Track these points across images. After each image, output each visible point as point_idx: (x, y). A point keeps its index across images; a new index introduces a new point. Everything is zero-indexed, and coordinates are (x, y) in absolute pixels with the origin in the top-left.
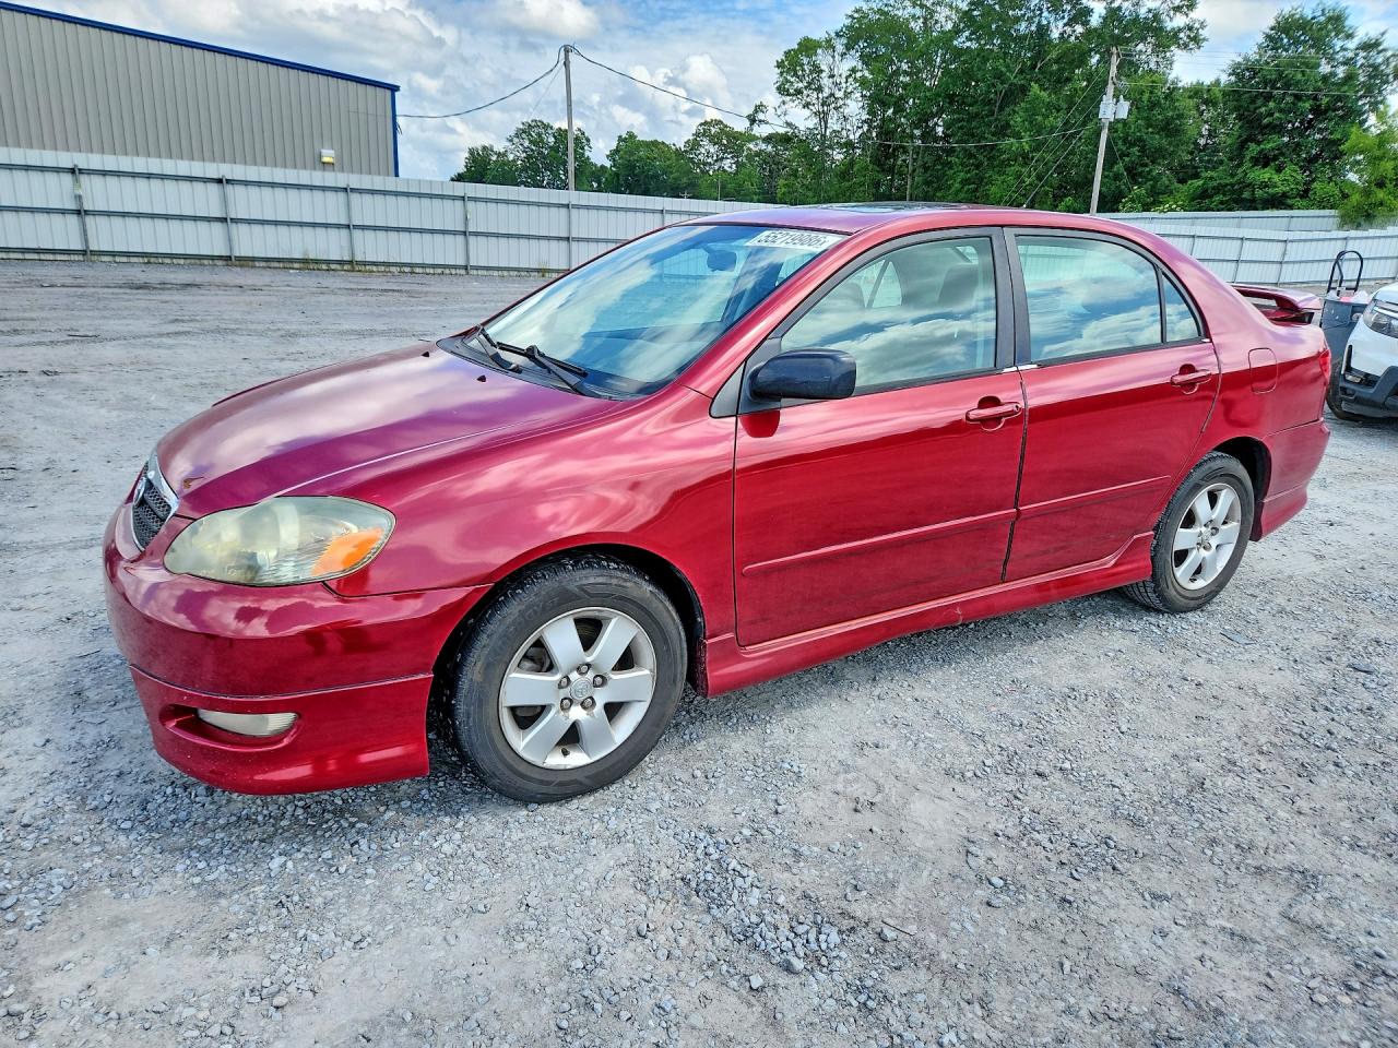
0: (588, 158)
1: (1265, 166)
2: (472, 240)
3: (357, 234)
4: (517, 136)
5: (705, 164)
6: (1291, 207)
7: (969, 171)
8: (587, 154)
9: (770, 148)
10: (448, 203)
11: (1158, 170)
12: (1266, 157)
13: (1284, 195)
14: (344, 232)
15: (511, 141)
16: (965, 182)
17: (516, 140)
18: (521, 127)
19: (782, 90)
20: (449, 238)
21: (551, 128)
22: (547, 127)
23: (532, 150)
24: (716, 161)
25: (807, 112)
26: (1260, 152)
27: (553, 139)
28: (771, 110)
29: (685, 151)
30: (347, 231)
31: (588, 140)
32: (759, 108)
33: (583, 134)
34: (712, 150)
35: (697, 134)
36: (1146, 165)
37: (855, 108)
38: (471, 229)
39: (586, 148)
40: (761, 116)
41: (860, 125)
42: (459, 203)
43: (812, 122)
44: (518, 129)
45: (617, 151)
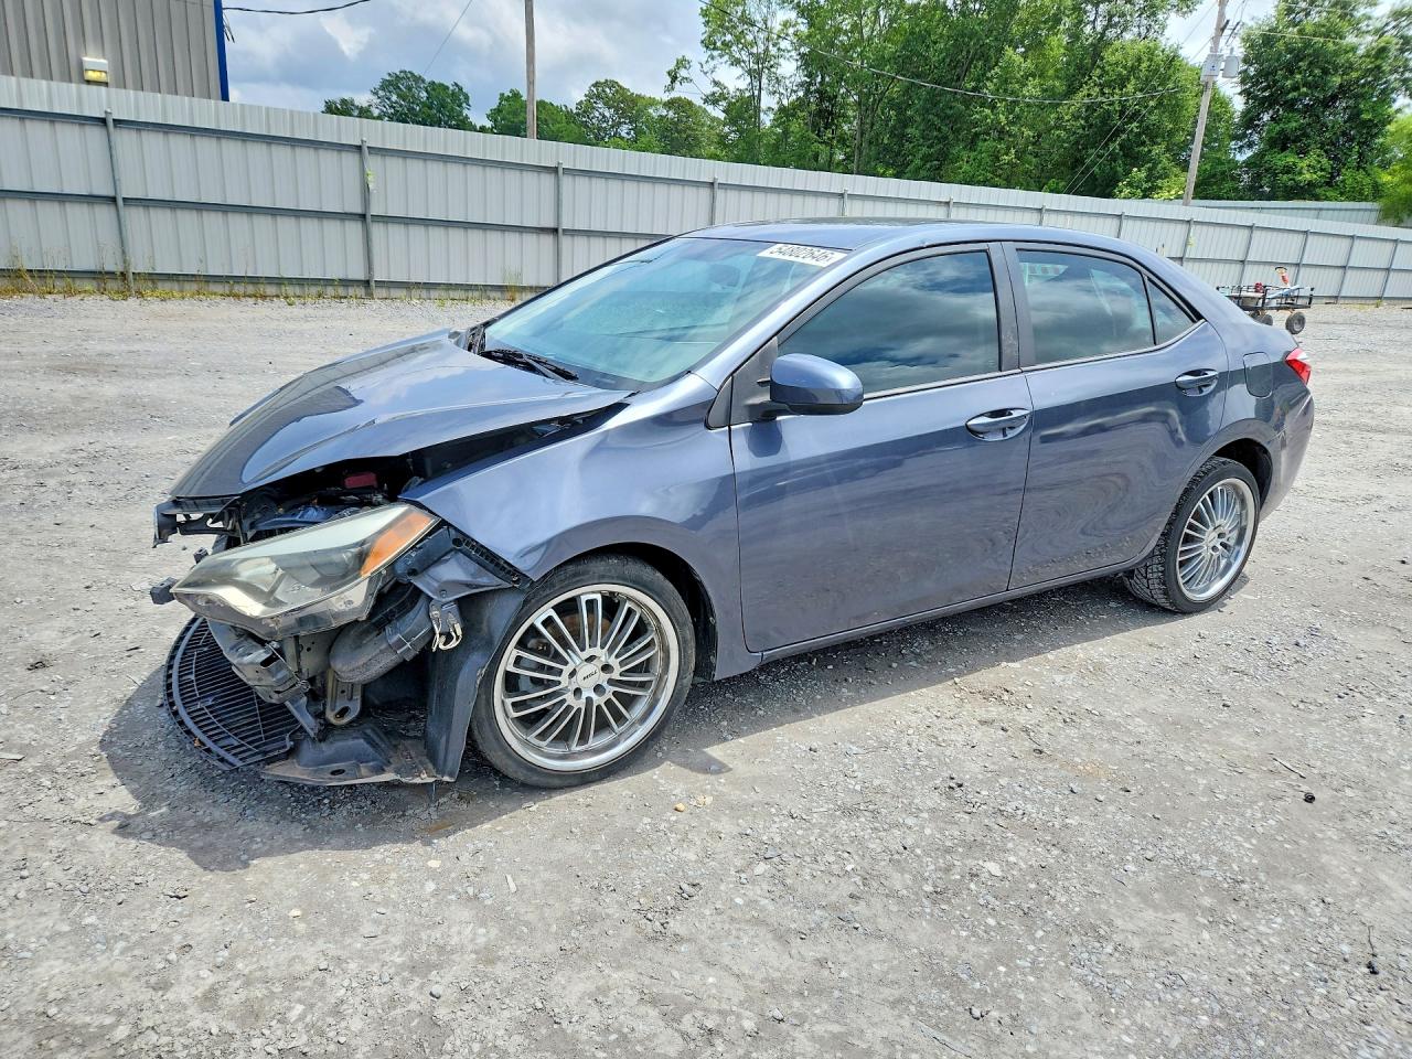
0: (467, 117)
1: (1284, 149)
2: (377, 231)
3: (134, 217)
4: (383, 88)
5: (599, 129)
6: (1317, 198)
7: (930, 147)
8: (465, 112)
9: (671, 114)
10: (328, 158)
11: (1156, 150)
12: (1287, 139)
13: (1310, 184)
14: (104, 213)
15: (376, 93)
16: (925, 159)
17: (381, 93)
18: (388, 78)
19: (709, 44)
20: (332, 227)
21: (423, 81)
22: (418, 79)
23: (401, 106)
24: (613, 127)
25: (738, 71)
26: (1279, 133)
27: (425, 94)
28: (695, 67)
29: (578, 114)
30: (112, 209)
31: (467, 97)
32: (682, 63)
33: (461, 89)
34: (607, 114)
35: (589, 96)
36: (1143, 143)
37: (789, 68)
38: (375, 210)
39: (464, 105)
40: (683, 73)
41: (795, 88)
42: (350, 160)
43: (744, 83)
44: (384, 81)
45: (498, 111)
